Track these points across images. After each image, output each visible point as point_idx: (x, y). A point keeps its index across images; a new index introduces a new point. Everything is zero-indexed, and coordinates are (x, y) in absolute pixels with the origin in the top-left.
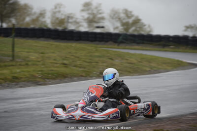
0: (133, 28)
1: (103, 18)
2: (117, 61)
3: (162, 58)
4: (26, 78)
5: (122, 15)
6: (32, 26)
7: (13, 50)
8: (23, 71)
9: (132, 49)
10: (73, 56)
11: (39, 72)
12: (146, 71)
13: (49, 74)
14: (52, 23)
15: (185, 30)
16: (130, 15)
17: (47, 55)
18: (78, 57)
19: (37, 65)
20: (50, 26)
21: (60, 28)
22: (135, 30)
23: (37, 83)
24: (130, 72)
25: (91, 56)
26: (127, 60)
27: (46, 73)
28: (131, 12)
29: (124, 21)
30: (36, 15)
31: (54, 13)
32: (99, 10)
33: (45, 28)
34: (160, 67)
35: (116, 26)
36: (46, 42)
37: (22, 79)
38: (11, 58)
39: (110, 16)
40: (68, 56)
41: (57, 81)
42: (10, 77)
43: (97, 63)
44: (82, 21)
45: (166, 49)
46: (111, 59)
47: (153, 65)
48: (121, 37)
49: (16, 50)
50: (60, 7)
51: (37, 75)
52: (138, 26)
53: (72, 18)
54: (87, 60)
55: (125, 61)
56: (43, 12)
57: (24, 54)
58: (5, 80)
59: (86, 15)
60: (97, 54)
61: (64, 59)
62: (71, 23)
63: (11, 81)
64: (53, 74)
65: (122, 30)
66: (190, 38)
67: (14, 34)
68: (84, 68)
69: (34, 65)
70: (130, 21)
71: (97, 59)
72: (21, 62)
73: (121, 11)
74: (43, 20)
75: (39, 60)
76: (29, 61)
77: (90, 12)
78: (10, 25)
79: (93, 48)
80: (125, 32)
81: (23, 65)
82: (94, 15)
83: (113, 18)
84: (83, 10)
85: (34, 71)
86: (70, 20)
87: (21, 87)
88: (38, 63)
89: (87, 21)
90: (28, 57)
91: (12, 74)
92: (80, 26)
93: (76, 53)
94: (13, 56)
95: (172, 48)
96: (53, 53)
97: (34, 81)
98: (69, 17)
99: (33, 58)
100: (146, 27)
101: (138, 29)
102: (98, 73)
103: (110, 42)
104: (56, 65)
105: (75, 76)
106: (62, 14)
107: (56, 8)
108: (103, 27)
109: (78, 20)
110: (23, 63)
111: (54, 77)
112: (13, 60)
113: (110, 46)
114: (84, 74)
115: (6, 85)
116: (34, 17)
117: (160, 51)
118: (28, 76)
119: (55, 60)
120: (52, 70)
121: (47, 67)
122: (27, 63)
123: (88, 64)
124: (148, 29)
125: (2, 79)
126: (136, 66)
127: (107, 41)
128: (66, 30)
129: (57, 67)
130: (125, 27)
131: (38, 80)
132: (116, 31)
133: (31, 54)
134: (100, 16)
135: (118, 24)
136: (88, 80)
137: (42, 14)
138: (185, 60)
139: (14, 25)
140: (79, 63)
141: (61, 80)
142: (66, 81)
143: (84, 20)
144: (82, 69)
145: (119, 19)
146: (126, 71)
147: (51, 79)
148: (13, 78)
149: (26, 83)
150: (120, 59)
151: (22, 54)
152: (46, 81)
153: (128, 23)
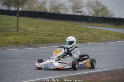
0: (102, 13)
1: (82, 6)
2: (84, 33)
4: (24, 42)
5: (95, 5)
8: (22, 38)
9: (96, 26)
10: (56, 29)
11: (33, 39)
12: (103, 40)
13: (39, 40)
14: (50, 9)
16: (99, 5)
17: (40, 29)
18: (59, 30)
19: (32, 35)
21: (54, 12)
23: (30, 46)
24: (92, 41)
25: (68, 30)
26: (91, 33)
27: (36, 40)
28: (100, 3)
29: (95, 8)
30: (41, 3)
31: (52, 2)
32: (80, 1)
34: (113, 38)
35: (90, 11)
36: (41, 20)
37: (21, 43)
38: (16, 30)
39: (87, 5)
40: (53, 30)
41: (44, 45)
42: (13, 42)
43: (72, 34)
44: (69, 8)
45: (119, 26)
46: (81, 32)
47: (108, 36)
48: (90, 18)
49: (21, 24)
51: (31, 41)
53: (63, 6)
55: (90, 34)
56: (45, 2)
58: (10, 43)
59: (72, 4)
60: (72, 29)
61: (50, 31)
62: (62, 9)
65: (94, 14)
68: (63, 37)
69: (30, 34)
70: (100, 8)
71: (71, 32)
72: (22, 32)
73: (94, 2)
75: (34, 31)
76: (27, 32)
77: (74, 2)
79: (70, 25)
80: (95, 16)
81: (23, 35)
82: (77, 4)
84: (70, 1)
85: (30, 38)
87: (20, 48)
88: (33, 33)
90: (27, 30)
91: (15, 39)
93: (58, 28)
95: (123, 26)
96: (44, 27)
97: (28, 44)
98: (60, 5)
99: (31, 30)
100: (110, 12)
101: (105, 13)
103: (83, 21)
104: (44, 35)
105: (56, 42)
106: (57, 3)
108: (81, 12)
109: (66, 7)
110: (24, 33)
111: (42, 42)
112: (17, 30)
113: (83, 24)
114: (62, 41)
115: (10, 47)
116: (39, 4)
117: (115, 27)
118: (25, 41)
119: (44, 32)
120: (41, 38)
121: (38, 36)
122: (26, 33)
123: (66, 35)
124: (111, 14)
125: (8, 43)
126: (97, 37)
127: (81, 21)
129: (45, 36)
131: (31, 44)
132: (90, 15)
133: (30, 27)
134: (80, 5)
135: (92, 10)
140: (60, 34)
141: (46, 45)
142: (50, 45)
143: (71, 7)
144: (61, 38)
145: (92, 7)
146: (90, 40)
147: (40, 44)
148: (15, 43)
149: (23, 46)
150: (87, 32)
151: (24, 27)
152: (36, 45)
153: (98, 9)
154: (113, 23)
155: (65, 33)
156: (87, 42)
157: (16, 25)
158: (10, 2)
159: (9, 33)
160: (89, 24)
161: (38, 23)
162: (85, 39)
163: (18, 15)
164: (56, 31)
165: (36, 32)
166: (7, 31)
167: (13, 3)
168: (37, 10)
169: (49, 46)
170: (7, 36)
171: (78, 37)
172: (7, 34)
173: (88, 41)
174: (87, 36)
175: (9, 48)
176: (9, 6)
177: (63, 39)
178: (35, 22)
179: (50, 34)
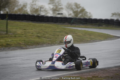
0: (81, 15)
1: (62, 8)
2: (70, 34)
3: (98, 33)
5: (74, 7)
6: (19, 13)
7: (7, 28)
8: (13, 41)
10: (43, 31)
11: (23, 41)
13: (29, 42)
14: (31, 11)
15: (112, 16)
16: (78, 7)
17: (27, 31)
18: (47, 32)
19: (21, 37)
20: (30, 13)
22: (82, 16)
23: (22, 48)
24: (78, 41)
25: (54, 31)
26: (76, 34)
27: (26, 42)
28: (79, 5)
29: (75, 10)
30: (22, 6)
31: (32, 5)
32: (59, 4)
33: (26, 14)
34: (96, 38)
35: (70, 13)
36: (27, 23)
37: (13, 45)
38: (6, 33)
39: (66, 7)
40: (40, 32)
41: (34, 46)
42: (5, 44)
43: (58, 35)
44: (49, 10)
45: (100, 27)
46: (67, 33)
47: (92, 37)
48: (73, 20)
49: (9, 27)
50: (35, 2)
51: (22, 43)
52: (83, 13)
53: (43, 8)
54: (52, 34)
56: (25, 5)
57: (14, 30)
58: (2, 46)
59: (51, 6)
60: (58, 30)
61: (38, 33)
62: (42, 11)
63: (6, 46)
64: (31, 42)
65: (74, 16)
66: (114, 21)
67: (7, 18)
68: (50, 38)
69: (19, 37)
70: (79, 10)
71: (58, 33)
73: (73, 4)
74: (26, 9)
75: (23, 34)
76: (17, 34)
77: (54, 4)
78: (5, 12)
79: (55, 26)
80: (75, 17)
81: (13, 37)
83: (68, 8)
84: (50, 4)
85: (20, 40)
86: (42, 10)
87: (12, 50)
89: (52, 10)
90: (15, 32)
91: (7, 42)
92: (48, 13)
93: (45, 29)
94: (7, 31)
95: (104, 27)
96: (32, 29)
98: (41, 8)
99: (19, 32)
100: (88, 14)
101: (83, 15)
102: (59, 42)
103: (66, 23)
104: (33, 37)
105: (44, 44)
106: (37, 6)
107: (33, 2)
108: (62, 14)
109: (46, 10)
110: (13, 36)
111: (32, 44)
112: (7, 33)
113: (66, 25)
114: (50, 43)
115: (3, 49)
116: (20, 7)
118: (16, 43)
119: (32, 34)
120: (31, 40)
121: (27, 38)
122: (15, 35)
123: (52, 36)
126: (82, 38)
127: (64, 23)
128: (40, 16)
130: (76, 14)
131: (22, 46)
132: (70, 16)
133: (18, 30)
134: (60, 7)
135: (71, 12)
136: (52, 46)
137: (25, 6)
138: (111, 34)
139: (7, 12)
140: (47, 36)
141: (36, 46)
142: (39, 46)
143: (51, 9)
144: (49, 39)
145: (72, 9)
147: (30, 45)
151: (12, 30)
152: (27, 46)
154: (95, 24)
160: (72, 26)
161: (25, 26)
164: (43, 33)
165: (25, 34)
178: (21, 24)
179: (38, 36)
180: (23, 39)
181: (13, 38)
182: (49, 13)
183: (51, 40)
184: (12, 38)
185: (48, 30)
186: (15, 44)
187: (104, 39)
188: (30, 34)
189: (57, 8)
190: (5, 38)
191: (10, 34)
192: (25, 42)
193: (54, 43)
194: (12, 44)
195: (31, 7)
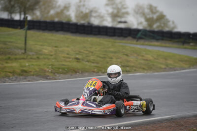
1: (127, 13)
2: (132, 57)
5: (147, 11)
8: (33, 65)
9: (150, 45)
10: (87, 50)
11: (50, 67)
12: (161, 68)
13: (59, 69)
14: (76, 16)
16: (154, 11)
17: (60, 49)
18: (92, 52)
19: (49, 59)
21: (82, 22)
22: (158, 27)
23: (46, 78)
24: (144, 69)
25: (106, 51)
26: (143, 56)
27: (55, 68)
28: (156, 8)
29: (148, 17)
30: (62, 8)
31: (79, 6)
32: (123, 6)
35: (140, 21)
36: (62, 36)
37: (32, 73)
38: (23, 51)
39: (135, 11)
40: (82, 51)
42: (19, 71)
43: (111, 58)
44: (106, 15)
45: (186, 46)
46: (127, 55)
47: (169, 62)
48: (140, 33)
49: (30, 42)
50: (84, 1)
51: (47, 70)
52: (163, 22)
53: (96, 12)
54: (101, 56)
55: (140, 57)
57: (38, 47)
59: (110, 10)
60: (112, 49)
61: (77, 54)
62: (95, 17)
63: (20, 75)
64: (63, 69)
65: (146, 26)
68: (98, 63)
69: (45, 59)
70: (155, 16)
71: (111, 55)
72: (33, 55)
73: (145, 6)
74: (68, 13)
75: (52, 54)
76: (41, 55)
77: (114, 6)
79: (109, 43)
80: (148, 29)
82: (119, 10)
83: (137, 13)
84: (107, 5)
85: (45, 64)
86: (94, 14)
88: (50, 57)
90: (40, 51)
91: (21, 67)
93: (90, 48)
94: (25, 50)
95: (192, 46)
96: (68, 47)
97: (42, 75)
98: (91, 11)
99: (46, 51)
100: (171, 23)
101: (162, 25)
103: (130, 38)
104: (68, 60)
105: (87, 72)
106: (86, 8)
107: (80, 2)
108: (125, 22)
109: (102, 14)
111: (65, 71)
112: (25, 52)
113: (129, 42)
114: (96, 70)
116: (59, 10)
117: (179, 48)
118: (38, 70)
119: (68, 54)
120: (63, 65)
121: (58, 61)
122: (38, 56)
123: (102, 59)
124: (172, 26)
125: (10, 72)
126: (151, 63)
127: (126, 37)
129: (69, 62)
130: (150, 23)
131: (47, 74)
132: (140, 27)
133: (45, 47)
134: (124, 11)
135: (142, 20)
137: (67, 8)
140: (92, 59)
141: (71, 75)
142: (77, 76)
143: (108, 14)
144: (95, 65)
145: (143, 14)
146: (140, 68)
147: (61, 74)
148: (22, 72)
149: (35, 77)
150: (136, 55)
151: (35, 47)
152: (56, 76)
153: (152, 18)
155: (100, 57)
156: (135, 71)
157: (24, 43)
158: (13, 6)
159: (12, 57)
160: (138, 42)
162: (133, 67)
163: (26, 27)
164: (86, 54)
165: (55, 54)
166: (9, 53)
167: (18, 8)
168: (56, 20)
169: (76, 78)
170: (8, 61)
171: (121, 62)
172: (9, 58)
173: (137, 69)
174: (137, 61)
175: (12, 81)
176: (11, 13)
177: (98, 67)
178: (53, 38)
179: (77, 59)
180: (50, 63)
181: (34, 60)
182: (106, 20)
183: (98, 65)
184: (32, 60)
185: (96, 48)
186: (36, 71)
187: (190, 67)
188: (63, 55)
189: (118, 12)
190: (19, 61)
191: (31, 54)
192: (52, 68)
193: (103, 71)
194: (30, 70)
195: (77, 10)
